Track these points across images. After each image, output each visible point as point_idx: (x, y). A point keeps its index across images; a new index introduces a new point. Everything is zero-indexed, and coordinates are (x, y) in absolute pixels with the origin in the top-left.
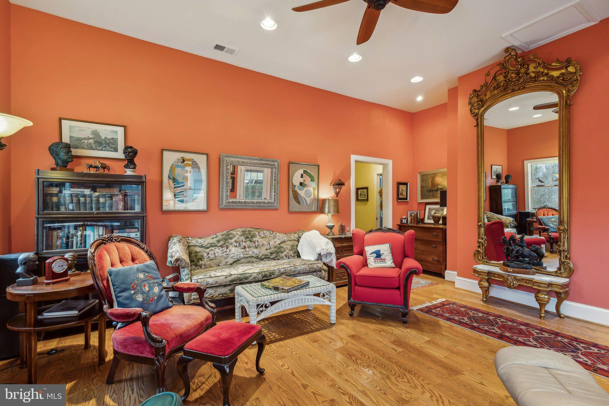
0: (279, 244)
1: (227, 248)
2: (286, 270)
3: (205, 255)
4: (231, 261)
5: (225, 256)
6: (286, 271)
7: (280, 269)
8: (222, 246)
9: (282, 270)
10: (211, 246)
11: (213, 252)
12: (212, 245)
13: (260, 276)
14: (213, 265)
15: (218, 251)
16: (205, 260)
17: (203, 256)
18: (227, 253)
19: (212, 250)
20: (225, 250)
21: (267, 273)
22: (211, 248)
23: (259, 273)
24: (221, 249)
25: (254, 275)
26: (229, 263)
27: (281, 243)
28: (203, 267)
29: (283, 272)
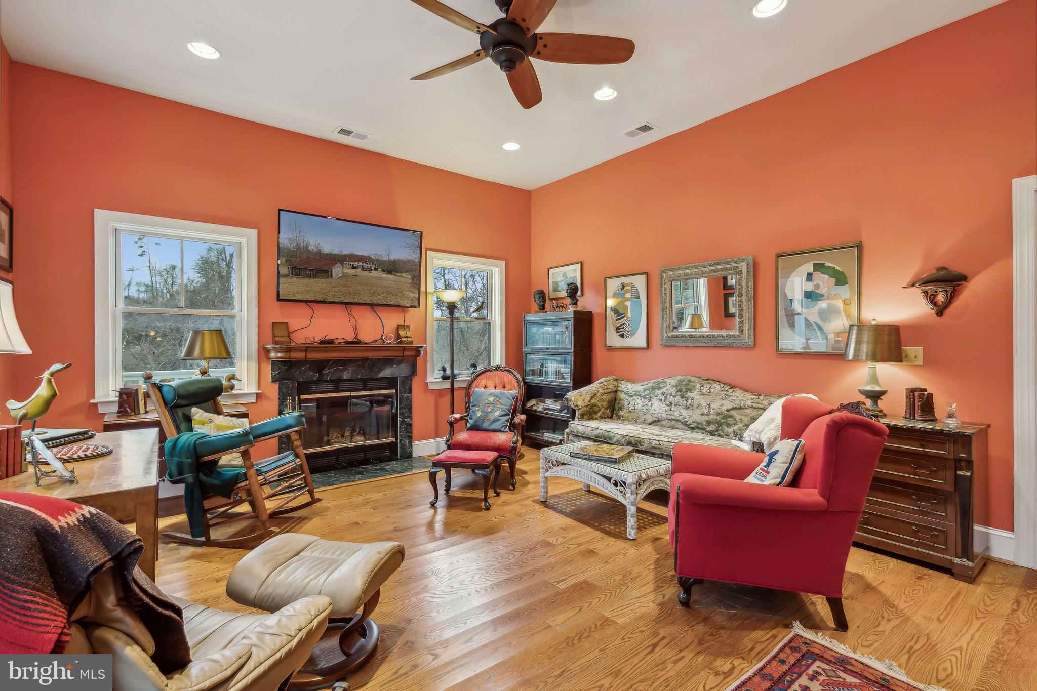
0: (728, 411)
1: (650, 401)
2: (660, 444)
3: (626, 404)
4: (650, 420)
5: (645, 410)
6: (660, 446)
7: (652, 441)
8: (645, 397)
9: (654, 443)
10: (635, 395)
11: (633, 402)
12: (637, 394)
13: (624, 440)
14: (630, 419)
15: (639, 402)
16: (625, 410)
17: (623, 405)
18: (648, 407)
19: (634, 400)
20: (646, 403)
21: (632, 439)
22: (634, 397)
23: (624, 436)
24: (643, 400)
25: (618, 437)
26: (647, 422)
27: (733, 409)
28: (621, 418)
29: (655, 446)
